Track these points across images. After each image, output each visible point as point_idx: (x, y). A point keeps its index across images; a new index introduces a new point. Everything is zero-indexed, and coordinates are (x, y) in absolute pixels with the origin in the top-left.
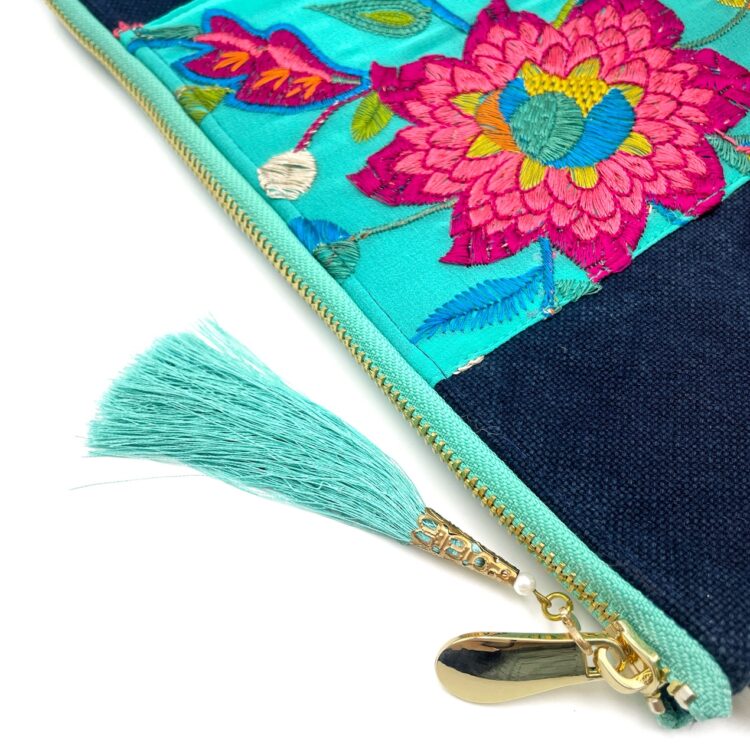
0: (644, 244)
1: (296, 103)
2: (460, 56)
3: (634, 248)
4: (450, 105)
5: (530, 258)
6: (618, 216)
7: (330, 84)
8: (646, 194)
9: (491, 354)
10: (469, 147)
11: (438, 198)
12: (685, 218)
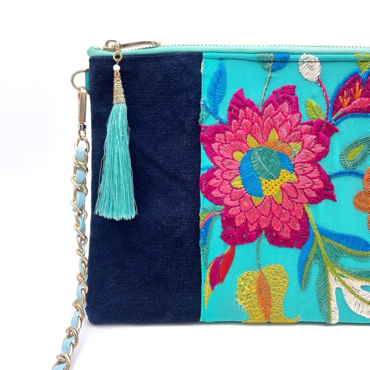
0: (203, 152)
1: (340, 92)
2: (319, 163)
3: (204, 147)
4: (300, 141)
5: (223, 114)
6: (217, 152)
7: (340, 109)
8: (218, 168)
9: (201, 76)
10: (277, 132)
11: (265, 106)
12: (202, 172)
